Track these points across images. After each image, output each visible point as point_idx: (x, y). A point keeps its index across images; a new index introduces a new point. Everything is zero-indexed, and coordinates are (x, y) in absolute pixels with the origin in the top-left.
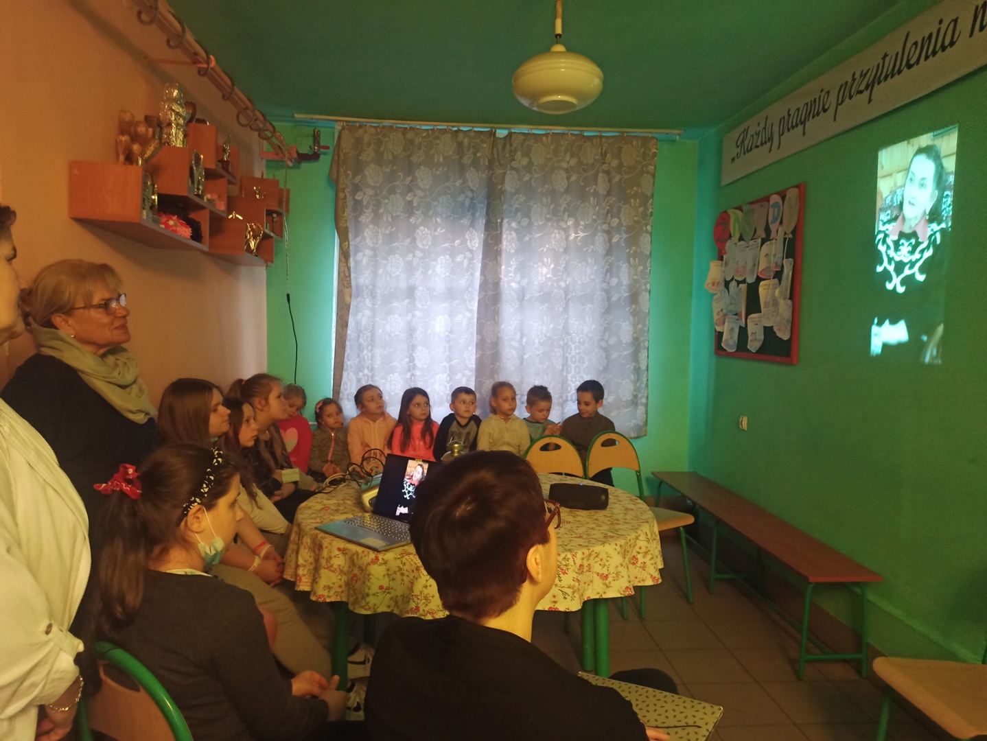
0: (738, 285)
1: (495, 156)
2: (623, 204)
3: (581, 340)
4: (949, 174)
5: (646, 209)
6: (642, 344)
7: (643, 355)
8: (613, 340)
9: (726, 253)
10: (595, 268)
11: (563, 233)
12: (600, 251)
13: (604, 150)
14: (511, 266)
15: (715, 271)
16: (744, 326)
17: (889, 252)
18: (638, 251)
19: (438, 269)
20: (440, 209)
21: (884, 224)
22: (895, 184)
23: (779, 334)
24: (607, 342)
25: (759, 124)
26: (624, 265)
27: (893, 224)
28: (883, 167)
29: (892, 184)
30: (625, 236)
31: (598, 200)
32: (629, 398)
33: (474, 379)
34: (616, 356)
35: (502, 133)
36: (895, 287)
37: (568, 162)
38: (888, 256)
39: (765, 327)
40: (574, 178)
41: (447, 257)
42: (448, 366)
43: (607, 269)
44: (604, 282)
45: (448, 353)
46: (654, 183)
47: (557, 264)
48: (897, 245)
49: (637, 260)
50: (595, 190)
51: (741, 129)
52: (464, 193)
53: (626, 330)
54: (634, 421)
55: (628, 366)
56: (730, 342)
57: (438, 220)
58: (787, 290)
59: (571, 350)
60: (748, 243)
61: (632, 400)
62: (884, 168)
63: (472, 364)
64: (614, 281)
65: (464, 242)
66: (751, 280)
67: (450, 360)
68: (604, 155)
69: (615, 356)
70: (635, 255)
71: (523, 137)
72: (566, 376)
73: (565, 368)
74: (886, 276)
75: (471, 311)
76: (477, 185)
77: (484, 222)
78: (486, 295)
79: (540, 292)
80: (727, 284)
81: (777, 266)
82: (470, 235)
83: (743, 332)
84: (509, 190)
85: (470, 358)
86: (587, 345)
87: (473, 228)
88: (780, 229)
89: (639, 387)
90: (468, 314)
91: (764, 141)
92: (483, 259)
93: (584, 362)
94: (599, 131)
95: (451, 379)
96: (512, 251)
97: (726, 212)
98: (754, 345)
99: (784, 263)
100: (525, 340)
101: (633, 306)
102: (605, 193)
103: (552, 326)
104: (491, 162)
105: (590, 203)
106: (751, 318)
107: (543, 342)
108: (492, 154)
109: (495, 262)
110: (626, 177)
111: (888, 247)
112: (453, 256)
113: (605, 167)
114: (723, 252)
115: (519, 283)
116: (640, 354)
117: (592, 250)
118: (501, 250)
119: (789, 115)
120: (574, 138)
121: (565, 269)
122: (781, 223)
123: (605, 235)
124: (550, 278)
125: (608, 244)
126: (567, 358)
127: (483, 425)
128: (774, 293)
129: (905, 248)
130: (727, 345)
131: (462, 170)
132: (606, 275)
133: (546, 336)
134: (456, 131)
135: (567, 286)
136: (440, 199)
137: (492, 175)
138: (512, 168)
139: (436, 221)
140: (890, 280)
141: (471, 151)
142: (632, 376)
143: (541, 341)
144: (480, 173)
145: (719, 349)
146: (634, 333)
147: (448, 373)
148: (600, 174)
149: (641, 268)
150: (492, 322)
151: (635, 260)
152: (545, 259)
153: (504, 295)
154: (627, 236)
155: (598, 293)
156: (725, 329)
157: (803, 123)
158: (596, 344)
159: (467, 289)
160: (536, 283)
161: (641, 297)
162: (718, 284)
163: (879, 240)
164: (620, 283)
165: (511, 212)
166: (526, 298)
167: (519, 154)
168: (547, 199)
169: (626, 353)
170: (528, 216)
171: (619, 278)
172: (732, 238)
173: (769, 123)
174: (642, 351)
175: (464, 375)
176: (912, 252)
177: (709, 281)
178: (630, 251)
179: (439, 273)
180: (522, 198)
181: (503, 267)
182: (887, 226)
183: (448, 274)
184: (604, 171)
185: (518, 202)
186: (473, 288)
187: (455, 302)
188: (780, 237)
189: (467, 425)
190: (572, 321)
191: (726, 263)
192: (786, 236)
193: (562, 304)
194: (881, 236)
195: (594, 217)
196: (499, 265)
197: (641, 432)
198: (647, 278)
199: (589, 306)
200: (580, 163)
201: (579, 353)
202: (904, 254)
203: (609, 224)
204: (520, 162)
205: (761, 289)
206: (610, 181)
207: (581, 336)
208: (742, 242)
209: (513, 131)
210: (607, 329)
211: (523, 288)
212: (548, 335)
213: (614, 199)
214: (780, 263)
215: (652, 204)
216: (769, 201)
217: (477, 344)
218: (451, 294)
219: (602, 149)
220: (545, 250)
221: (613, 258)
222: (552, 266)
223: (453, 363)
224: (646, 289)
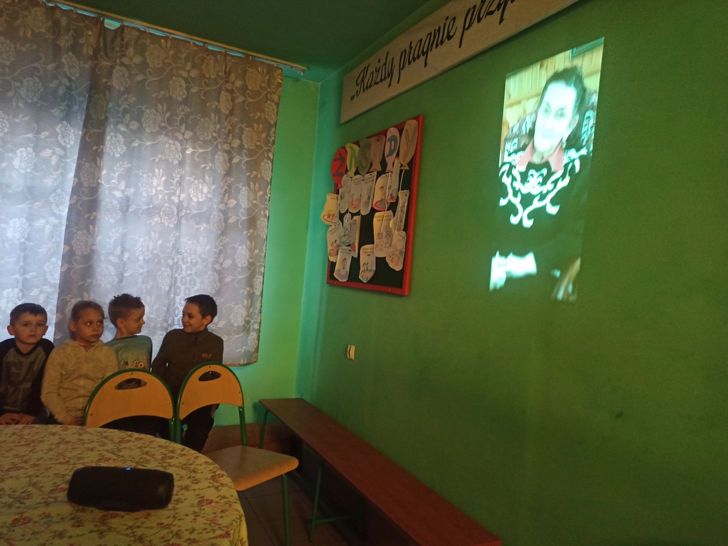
0: (352, 218)
1: (102, 45)
2: (246, 127)
3: (194, 261)
4: (591, 94)
5: (269, 136)
6: (258, 270)
7: (258, 280)
8: (228, 263)
9: (342, 187)
10: (213, 187)
11: (179, 145)
12: (219, 171)
13: (228, 69)
14: (114, 172)
15: (331, 204)
16: (356, 256)
17: (515, 184)
18: (259, 176)
19: (16, 163)
20: (23, 92)
21: (510, 155)
22: (524, 111)
23: (391, 265)
24: (221, 264)
25: (379, 61)
26: (244, 188)
27: (521, 153)
28: (510, 96)
29: (521, 111)
30: (246, 159)
31: (219, 118)
32: (241, 324)
33: (56, 296)
34: (230, 280)
35: (112, 24)
36: (521, 221)
37: (189, 72)
38: (514, 189)
39: (377, 258)
40: (194, 90)
41: (30, 150)
42: (21, 279)
43: (226, 190)
44: (222, 203)
45: (21, 264)
46: (278, 111)
47: (170, 177)
48: (524, 177)
49: (257, 184)
50: (217, 106)
51: (362, 67)
52: (57, 79)
53: (241, 254)
54: (244, 348)
55: (241, 291)
56: (342, 272)
57: (21, 105)
58: (401, 221)
59: (181, 271)
60: (363, 177)
61: (244, 325)
62: (512, 97)
63: (55, 277)
64: (232, 203)
65: (54, 135)
66: (364, 212)
67: (25, 272)
68: (228, 73)
69: (228, 279)
70: (255, 179)
71: (138, 34)
72: (174, 299)
73: (173, 290)
74: (511, 209)
75: (58, 217)
76: (77, 75)
77: (83, 117)
78: (78, 201)
79: (148, 205)
80: (341, 217)
81: (392, 197)
82: (63, 129)
83: (355, 262)
84: (117, 88)
85: (54, 271)
86: (199, 266)
87: (68, 121)
88: (396, 162)
89: (252, 312)
90: (53, 220)
91: (383, 77)
92: (79, 158)
93: (195, 285)
94: (225, 48)
95: (23, 295)
96: (117, 155)
97: (344, 148)
98: (365, 275)
99: (399, 196)
100: (126, 255)
101: (251, 231)
102: (227, 112)
103: (160, 242)
104: (96, 51)
105: (210, 118)
106: (364, 249)
107: (149, 259)
108: (98, 42)
109: (93, 164)
110: (250, 100)
111: (514, 179)
112: (37, 149)
113: (229, 86)
114: (339, 185)
115: (123, 191)
116: (255, 279)
117: (211, 168)
118: (102, 152)
119: (411, 48)
120: (196, 49)
121: (180, 183)
122: (398, 155)
123: (225, 154)
124: (161, 190)
125: (228, 165)
126: (176, 279)
127: (53, 354)
128: (388, 225)
129: (535, 178)
130: (339, 275)
131: (57, 51)
132: (224, 195)
133: (152, 253)
134: (52, 7)
135: (180, 202)
136: (25, 81)
137: (96, 65)
138: (122, 64)
139: (18, 106)
140: (516, 213)
141: (70, 34)
142: (245, 302)
143: (147, 258)
144: (81, 62)
145: (331, 278)
146: (250, 258)
147: (21, 287)
148: (223, 92)
149: (261, 193)
150: (85, 231)
151: (255, 185)
152: (157, 170)
153: (103, 204)
154: (248, 159)
155: (215, 213)
156: (338, 259)
157: (425, 54)
158: (210, 266)
159: (55, 191)
160: (144, 194)
161: (259, 222)
162: (333, 216)
163: (503, 173)
164: (238, 205)
165: (118, 112)
166: (131, 210)
167: (131, 51)
168: (162, 105)
169: (240, 277)
170: (138, 119)
171: (237, 199)
172: (349, 173)
173: (390, 58)
174: (257, 276)
175: (42, 292)
176: (544, 182)
177: (325, 212)
178: (250, 175)
179: (17, 167)
180: (133, 99)
181: (104, 172)
182: (513, 156)
183: (29, 170)
184: (227, 90)
185: (127, 103)
186: (62, 190)
187: (37, 204)
188: (396, 170)
189: (30, 353)
190: (184, 240)
191: (341, 197)
192: (402, 168)
193: (173, 220)
194: (506, 168)
195: (214, 134)
196: (99, 168)
197: (251, 359)
198: (267, 205)
199: (203, 226)
200: (202, 76)
201: (190, 274)
202: (533, 186)
203: (230, 144)
204: (131, 59)
205: (375, 220)
206: (233, 100)
207: (193, 256)
208: (358, 176)
209: (126, 24)
210: (222, 251)
211: (129, 198)
212: (155, 252)
213: (236, 119)
214: (394, 195)
215: (274, 133)
216: (386, 135)
217: (64, 256)
218: (31, 193)
219: (226, 68)
220: (157, 160)
221: (232, 179)
222: (164, 178)
223: (29, 276)
224: (265, 215)
